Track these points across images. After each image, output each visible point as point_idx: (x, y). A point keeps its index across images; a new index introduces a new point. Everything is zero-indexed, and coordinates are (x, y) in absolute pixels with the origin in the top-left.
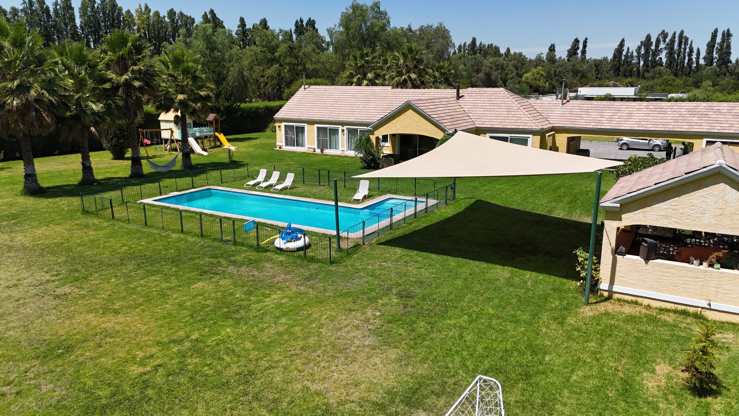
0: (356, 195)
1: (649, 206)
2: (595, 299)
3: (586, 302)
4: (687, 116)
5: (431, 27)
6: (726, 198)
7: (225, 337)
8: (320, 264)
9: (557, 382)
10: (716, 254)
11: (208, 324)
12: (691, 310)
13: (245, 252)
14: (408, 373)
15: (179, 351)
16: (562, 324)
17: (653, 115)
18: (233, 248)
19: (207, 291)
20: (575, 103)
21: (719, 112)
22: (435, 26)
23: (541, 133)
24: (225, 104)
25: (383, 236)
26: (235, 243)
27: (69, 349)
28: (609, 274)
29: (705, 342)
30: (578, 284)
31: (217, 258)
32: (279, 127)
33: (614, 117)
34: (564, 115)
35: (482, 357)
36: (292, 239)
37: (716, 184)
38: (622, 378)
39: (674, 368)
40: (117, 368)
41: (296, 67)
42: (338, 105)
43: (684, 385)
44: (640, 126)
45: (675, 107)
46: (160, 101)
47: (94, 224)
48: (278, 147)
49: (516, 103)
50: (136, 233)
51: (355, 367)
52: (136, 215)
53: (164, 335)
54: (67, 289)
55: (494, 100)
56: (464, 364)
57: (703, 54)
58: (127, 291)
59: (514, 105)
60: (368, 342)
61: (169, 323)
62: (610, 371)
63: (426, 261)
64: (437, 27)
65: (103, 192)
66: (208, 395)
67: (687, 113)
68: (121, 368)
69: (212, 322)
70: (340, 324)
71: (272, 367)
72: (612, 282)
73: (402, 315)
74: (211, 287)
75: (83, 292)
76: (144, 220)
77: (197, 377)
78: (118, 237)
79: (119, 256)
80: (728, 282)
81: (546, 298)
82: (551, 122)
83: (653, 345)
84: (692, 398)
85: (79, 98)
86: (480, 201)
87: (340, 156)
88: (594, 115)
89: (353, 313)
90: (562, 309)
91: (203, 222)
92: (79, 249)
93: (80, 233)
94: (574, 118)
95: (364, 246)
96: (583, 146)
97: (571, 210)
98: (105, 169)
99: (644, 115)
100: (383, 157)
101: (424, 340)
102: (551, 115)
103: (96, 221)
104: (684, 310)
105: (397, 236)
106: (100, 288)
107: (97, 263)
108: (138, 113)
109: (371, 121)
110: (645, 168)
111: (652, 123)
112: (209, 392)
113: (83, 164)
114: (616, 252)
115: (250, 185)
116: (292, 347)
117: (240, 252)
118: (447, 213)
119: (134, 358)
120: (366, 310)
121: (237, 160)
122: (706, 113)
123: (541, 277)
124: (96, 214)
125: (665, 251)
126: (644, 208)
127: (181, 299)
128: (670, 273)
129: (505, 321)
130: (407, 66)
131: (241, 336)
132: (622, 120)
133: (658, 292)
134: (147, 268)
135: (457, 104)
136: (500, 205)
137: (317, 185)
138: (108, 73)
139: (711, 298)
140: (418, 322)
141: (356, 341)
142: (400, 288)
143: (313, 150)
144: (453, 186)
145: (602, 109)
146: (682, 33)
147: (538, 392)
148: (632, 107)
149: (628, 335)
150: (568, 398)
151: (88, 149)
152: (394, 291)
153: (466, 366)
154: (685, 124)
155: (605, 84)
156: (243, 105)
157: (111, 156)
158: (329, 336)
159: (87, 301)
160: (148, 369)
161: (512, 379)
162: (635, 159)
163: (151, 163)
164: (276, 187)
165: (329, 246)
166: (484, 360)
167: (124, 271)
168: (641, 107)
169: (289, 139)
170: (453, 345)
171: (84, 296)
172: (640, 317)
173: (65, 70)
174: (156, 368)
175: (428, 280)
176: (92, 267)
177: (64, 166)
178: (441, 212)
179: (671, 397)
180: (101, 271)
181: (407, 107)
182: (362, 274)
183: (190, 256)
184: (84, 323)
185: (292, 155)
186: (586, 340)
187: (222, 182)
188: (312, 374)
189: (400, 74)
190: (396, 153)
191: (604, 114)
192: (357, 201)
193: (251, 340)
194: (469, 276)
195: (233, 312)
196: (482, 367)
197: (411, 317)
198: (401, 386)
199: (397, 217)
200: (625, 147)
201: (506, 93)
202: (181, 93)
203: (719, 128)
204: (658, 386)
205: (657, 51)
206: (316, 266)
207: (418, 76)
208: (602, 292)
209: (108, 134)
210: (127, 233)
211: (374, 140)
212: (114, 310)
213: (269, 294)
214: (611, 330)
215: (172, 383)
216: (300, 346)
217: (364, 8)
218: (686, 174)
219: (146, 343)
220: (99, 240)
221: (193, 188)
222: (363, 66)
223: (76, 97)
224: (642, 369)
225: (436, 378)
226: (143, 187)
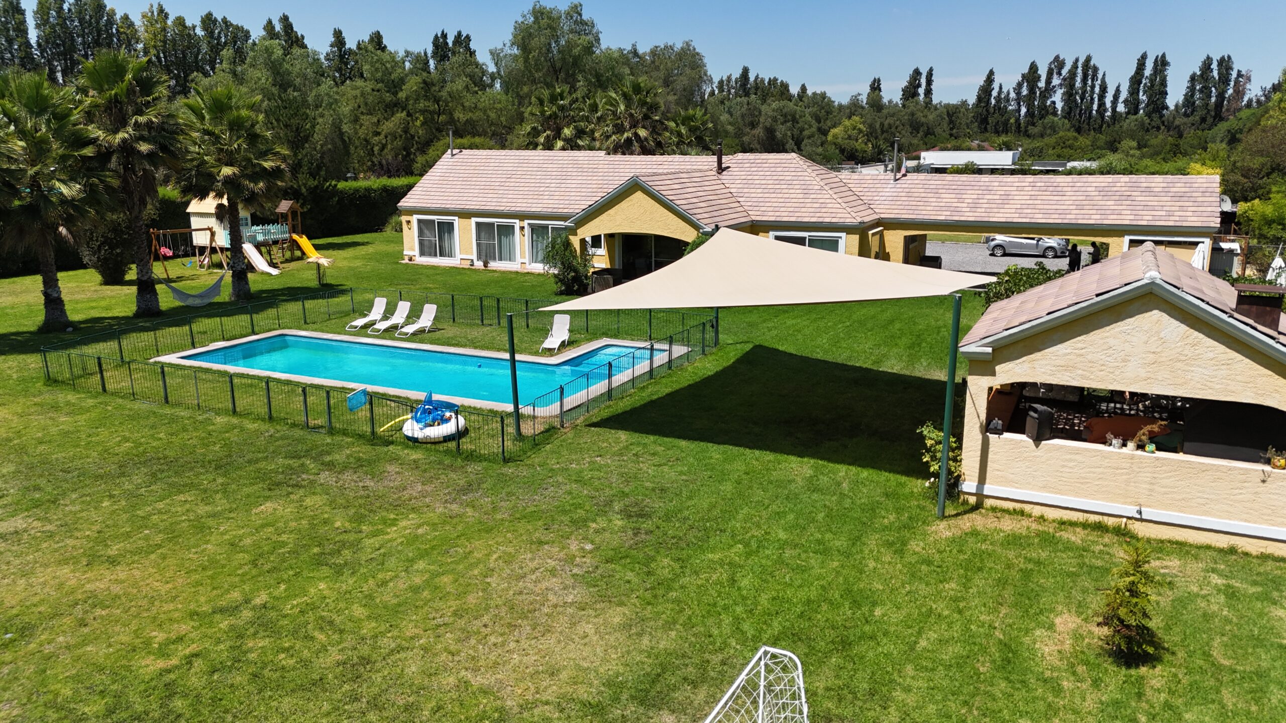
0: (547, 341)
1: (1040, 350)
2: (955, 508)
3: (941, 514)
4: (1097, 198)
5: (672, 48)
6: (1162, 335)
7: (315, 598)
8: (485, 464)
9: (895, 652)
10: (1149, 427)
11: (285, 577)
12: (1110, 522)
13: (349, 445)
14: (643, 647)
15: (232, 628)
16: (900, 552)
17: (1044, 198)
18: (329, 440)
19: (282, 517)
20: (915, 177)
21: (1148, 191)
22: (678, 46)
23: (861, 230)
24: (309, 183)
25: (596, 411)
26: (331, 431)
27: (26, 631)
28: (978, 466)
29: (1134, 575)
30: (927, 484)
31: (300, 458)
32: (408, 222)
33: (981, 201)
34: (898, 198)
35: (769, 614)
36: (434, 420)
37: (1147, 311)
38: (1000, 641)
39: (1086, 620)
40: (116, 662)
41: (436, 117)
42: (512, 184)
43: (1102, 648)
44: (1022, 215)
45: (1079, 184)
46: (189, 178)
47: (68, 403)
48: (406, 258)
49: (818, 179)
50: (148, 417)
51: (550, 641)
52: (148, 384)
53: (203, 599)
54: (19, 523)
55: (781, 173)
56: (738, 628)
57: (1124, 95)
58: (133, 522)
59: (814, 183)
60: (572, 597)
61: (212, 578)
62: (981, 630)
63: (670, 452)
64: (682, 49)
65: (85, 344)
66: (286, 704)
67: (1097, 193)
68: (124, 662)
69: (291, 573)
70: (522, 568)
71: (403, 649)
72: (982, 480)
73: (631, 547)
74: (289, 510)
75: (49, 527)
76: (162, 394)
77: (266, 672)
78: (114, 425)
79: (116, 459)
80: (1169, 474)
81: (873, 510)
82: (877, 211)
83: (1049, 583)
84: (1115, 669)
85: (37, 173)
86: (760, 346)
87: (517, 272)
88: (948, 198)
89: (546, 547)
90: (900, 528)
91: (272, 394)
92: (41, 448)
93: (42, 420)
94: (914, 203)
95: (562, 430)
96: (931, 250)
97: (913, 359)
98: (88, 301)
99: (1028, 197)
100: (593, 273)
101: (670, 589)
102: (876, 198)
103: (72, 397)
104: (1100, 522)
105: (620, 411)
106: (81, 518)
107: (76, 473)
108: (148, 199)
109: (571, 211)
110: (1032, 286)
111: (1042, 211)
112: (287, 699)
113: (46, 294)
114: (987, 428)
115: (356, 327)
116: (437, 611)
117: (341, 447)
118: (705, 368)
119: (148, 643)
120: (569, 541)
121: (333, 282)
122: (1129, 193)
123: (865, 473)
124: (72, 384)
125: (1066, 424)
126: (1031, 354)
127: (234, 533)
128: (1074, 460)
129: (806, 552)
130: (631, 115)
131: (346, 596)
132: (993, 206)
133: (1056, 493)
134: (170, 480)
135: (719, 182)
136: (794, 353)
137: (478, 325)
138: (89, 128)
139: (1141, 501)
140: (659, 558)
141: (551, 597)
142: (627, 501)
143: (469, 262)
144: (714, 323)
145: (960, 187)
146: (1088, 59)
147: (864, 670)
148: (1009, 184)
149: (1009, 568)
150: (913, 678)
151: (54, 267)
152: (617, 507)
153: (741, 631)
154: (1094, 212)
155: (964, 145)
156: (341, 185)
157: (98, 278)
158: (503, 590)
159: (58, 542)
160: (175, 661)
161: (819, 651)
162: (1016, 273)
163: (174, 290)
164: (405, 330)
165: (500, 432)
166: (771, 620)
167: (126, 487)
168: (1024, 184)
169: (426, 243)
170: (719, 596)
171: (51, 535)
172: (1028, 537)
173: (9, 124)
174: (189, 660)
175: (675, 485)
176: (66, 480)
177: (10, 298)
178: (694, 368)
179: (1081, 669)
180: (83, 487)
181: (633, 186)
182: (560, 479)
183: (249, 456)
184: (52, 582)
185: (431, 272)
186: (942, 578)
187: (305, 322)
188: (473, 658)
189: (620, 129)
190: (617, 267)
191: (964, 196)
192: (550, 352)
193: (364, 602)
194: (744, 477)
195: (330, 554)
196: (769, 632)
197: (646, 550)
198: (631, 671)
199: (620, 378)
200: (999, 252)
201: (801, 162)
202: (227, 165)
203: (1150, 218)
204: (1060, 652)
205: (1049, 90)
206: (478, 467)
207: (651, 133)
208: (966, 496)
209: (91, 239)
210: (132, 418)
211: (577, 245)
212: (109, 557)
213: (395, 519)
214: (982, 560)
215: (220, 685)
216: (451, 610)
217: (555, 14)
218: (1097, 295)
219: (170, 615)
220: (78, 431)
221: (254, 333)
222: (554, 116)
223: (31, 172)
224: (1033, 625)
225: (690, 654)
226: (159, 333)
